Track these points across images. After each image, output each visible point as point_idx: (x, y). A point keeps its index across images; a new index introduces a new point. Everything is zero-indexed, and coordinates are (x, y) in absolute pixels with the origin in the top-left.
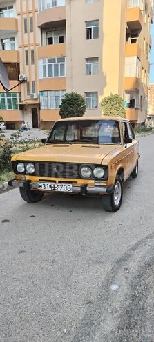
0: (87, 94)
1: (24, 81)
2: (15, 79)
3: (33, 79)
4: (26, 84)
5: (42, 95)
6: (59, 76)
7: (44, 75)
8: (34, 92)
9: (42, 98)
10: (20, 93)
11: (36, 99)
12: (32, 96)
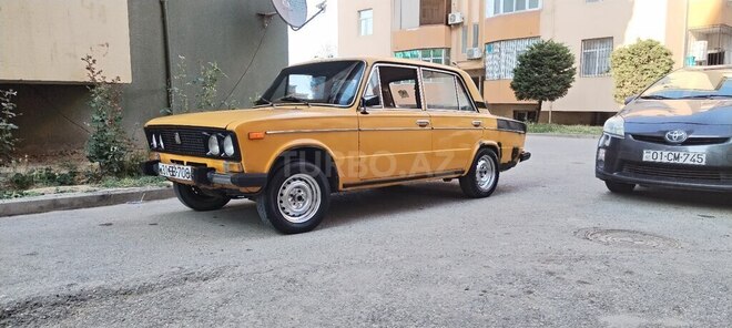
0: (587, 43)
1: (457, 25)
2: (441, 23)
3: (476, 20)
4: (460, 30)
5: (490, 50)
6: (527, 9)
7: (496, 9)
8: (476, 45)
9: (489, 57)
10: (448, 50)
11: (479, 59)
12: (471, 52)
